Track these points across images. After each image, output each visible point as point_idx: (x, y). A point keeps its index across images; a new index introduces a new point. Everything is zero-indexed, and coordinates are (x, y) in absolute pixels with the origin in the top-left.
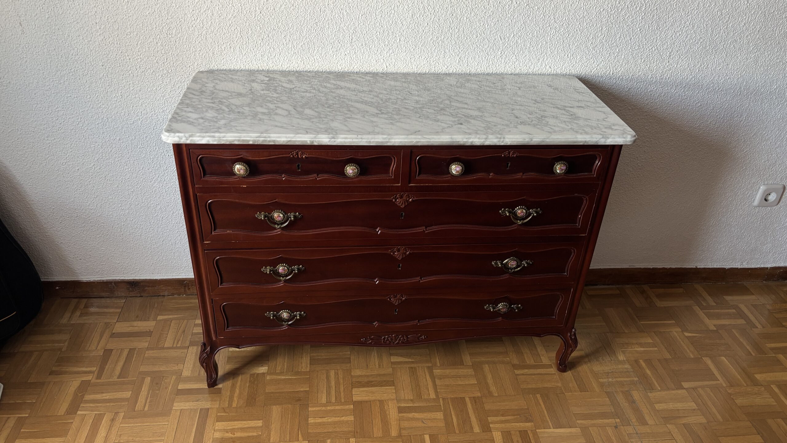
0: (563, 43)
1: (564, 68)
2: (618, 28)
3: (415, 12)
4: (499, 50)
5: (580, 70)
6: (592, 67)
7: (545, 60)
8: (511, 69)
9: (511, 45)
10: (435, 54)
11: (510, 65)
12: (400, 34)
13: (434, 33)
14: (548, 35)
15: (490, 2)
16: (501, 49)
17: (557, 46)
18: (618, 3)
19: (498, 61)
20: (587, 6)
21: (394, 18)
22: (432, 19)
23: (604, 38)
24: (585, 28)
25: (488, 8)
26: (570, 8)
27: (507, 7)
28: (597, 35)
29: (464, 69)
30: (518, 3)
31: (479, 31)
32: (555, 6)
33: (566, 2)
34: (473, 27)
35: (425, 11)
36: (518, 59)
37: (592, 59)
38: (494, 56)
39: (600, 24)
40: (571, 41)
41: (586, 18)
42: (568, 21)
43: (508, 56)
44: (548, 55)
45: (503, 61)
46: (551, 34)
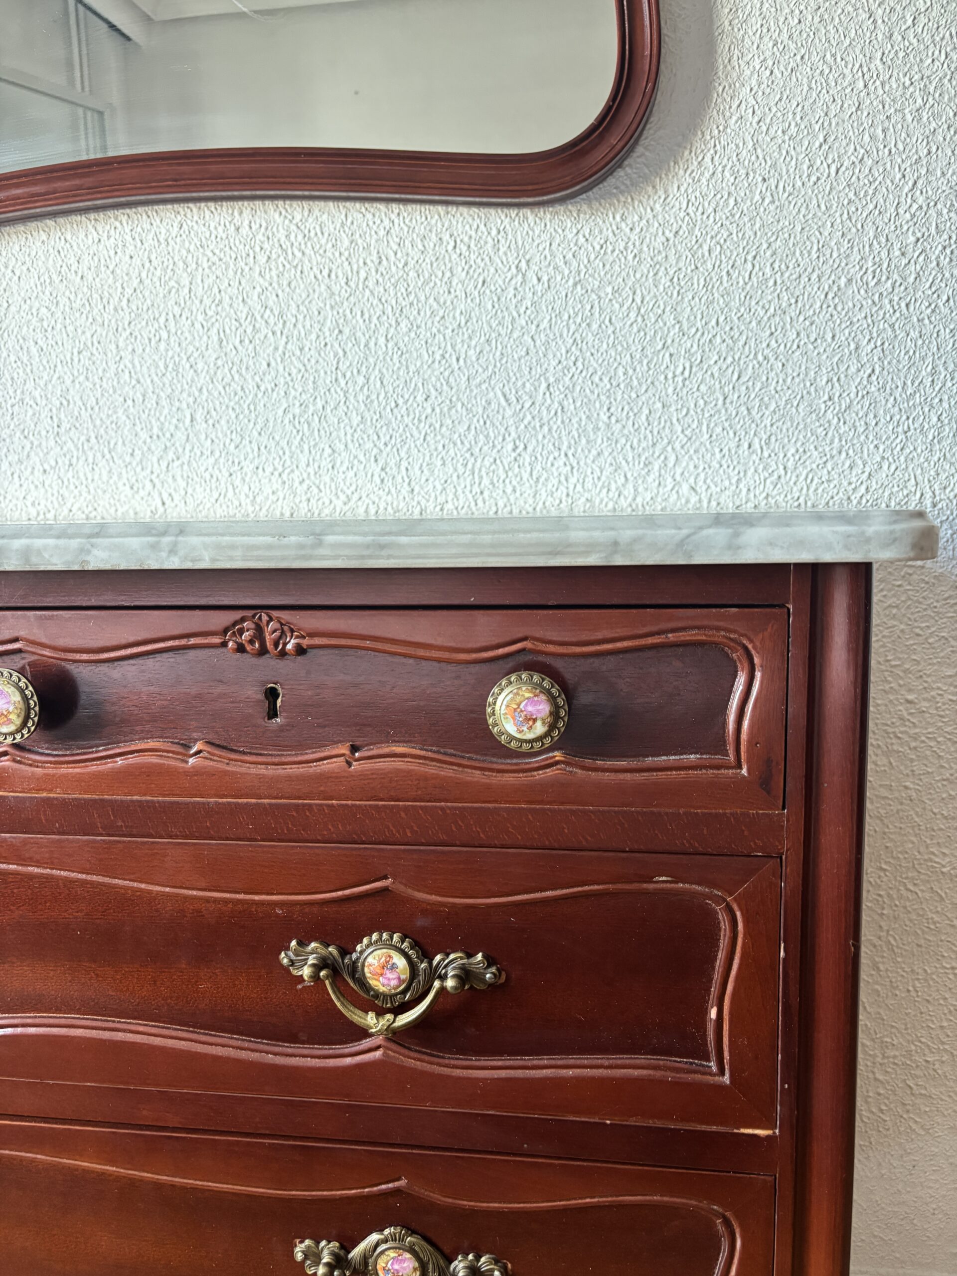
0: (724, 403)
1: (744, 491)
2: (920, 342)
3: (228, 331)
4: (508, 439)
5: (807, 495)
6: (850, 484)
7: (671, 465)
8: (558, 502)
9: (545, 420)
10: (303, 460)
11: (550, 486)
12: (191, 400)
13: (293, 392)
14: (666, 378)
15: (454, 284)
16: (513, 434)
17: (707, 415)
18: (897, 253)
19: (510, 473)
20: (787, 275)
21: (170, 353)
22: (281, 349)
23: (874, 378)
24: (795, 347)
25: (449, 303)
26: (725, 285)
27: (511, 295)
28: (843, 369)
29: (402, 504)
30: (545, 278)
31: (433, 379)
32: (671, 280)
33: (710, 267)
34: (412, 368)
35: (257, 326)
36: (575, 464)
37: (844, 455)
38: (492, 460)
39: (847, 331)
40: (753, 396)
41: (793, 314)
42: (728, 328)
43: (539, 458)
44: (677, 446)
45: (526, 476)
46: (674, 376)
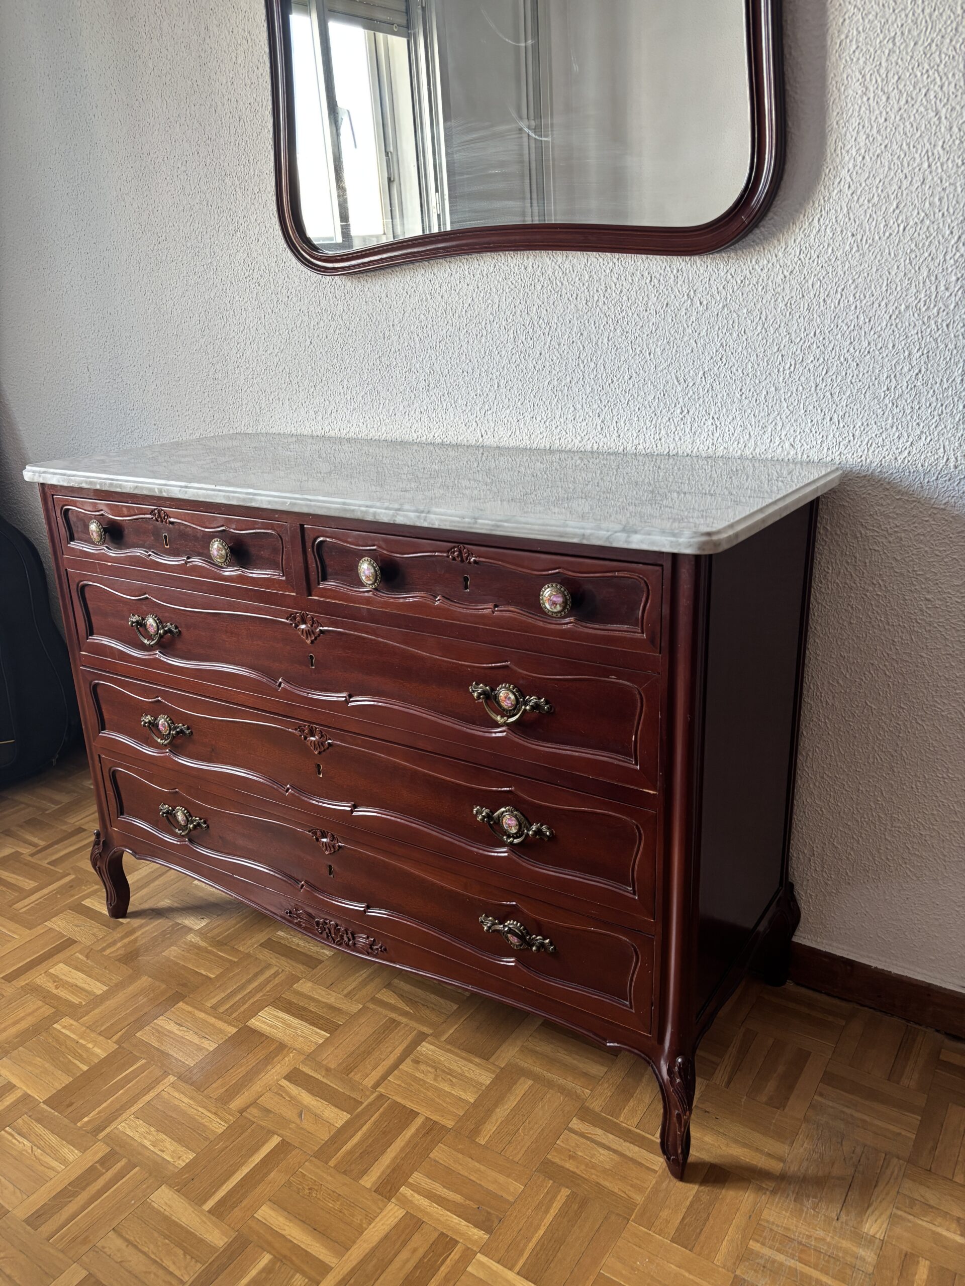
0: (816, 390)
1: (826, 449)
2: (955, 352)
3: (519, 332)
4: (678, 406)
5: (867, 455)
6: (897, 449)
7: (779, 429)
8: (706, 448)
9: (701, 395)
10: (558, 413)
11: (702, 437)
12: (498, 373)
13: (554, 371)
14: (779, 370)
15: (649, 305)
16: (681, 403)
17: (804, 397)
18: (943, 288)
19: (678, 428)
20: (864, 302)
21: (488, 344)
22: (548, 344)
23: (920, 376)
24: (866, 352)
25: (646, 317)
26: (822, 308)
27: (683, 313)
28: (899, 368)
29: (613, 444)
30: (705, 303)
31: (635, 366)
32: (786, 305)
33: (812, 296)
34: (623, 358)
35: (535, 329)
36: (718, 425)
37: (895, 428)
38: (667, 419)
39: (903, 343)
40: (835, 385)
41: (866, 330)
42: (821, 339)
43: (697, 419)
44: (784, 416)
45: (687, 430)
46: (784, 370)
